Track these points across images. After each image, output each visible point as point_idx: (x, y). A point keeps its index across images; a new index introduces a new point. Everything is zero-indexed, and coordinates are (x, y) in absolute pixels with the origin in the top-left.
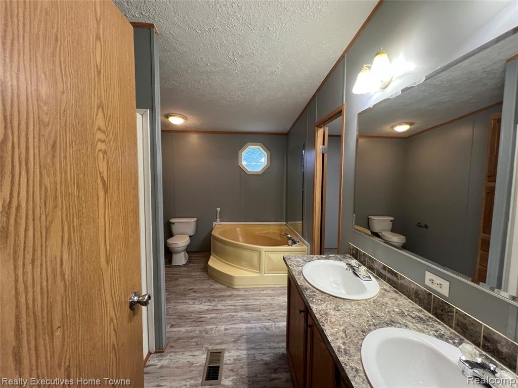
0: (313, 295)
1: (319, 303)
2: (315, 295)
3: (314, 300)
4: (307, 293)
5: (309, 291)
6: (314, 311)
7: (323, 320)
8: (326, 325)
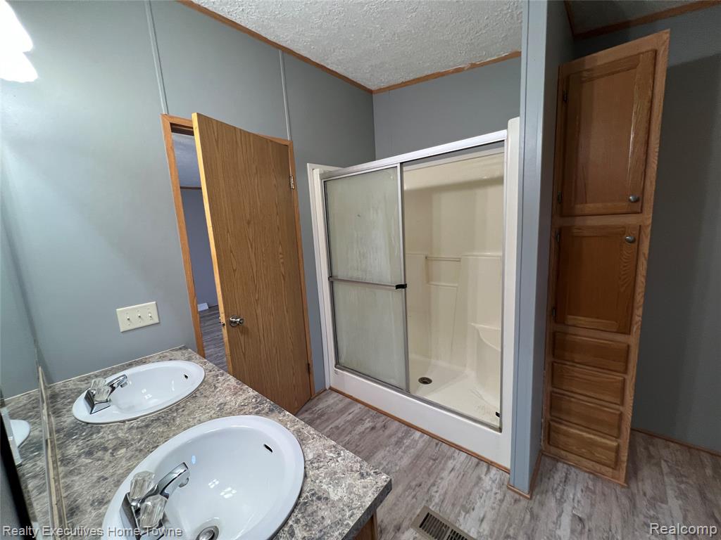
0: (258, 407)
1: (246, 401)
2: (255, 408)
3: (254, 400)
4: (267, 404)
5: (267, 410)
6: (250, 390)
7: (239, 386)
8: (235, 384)
